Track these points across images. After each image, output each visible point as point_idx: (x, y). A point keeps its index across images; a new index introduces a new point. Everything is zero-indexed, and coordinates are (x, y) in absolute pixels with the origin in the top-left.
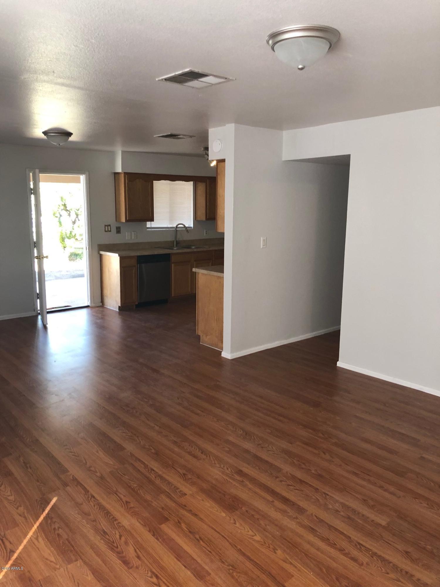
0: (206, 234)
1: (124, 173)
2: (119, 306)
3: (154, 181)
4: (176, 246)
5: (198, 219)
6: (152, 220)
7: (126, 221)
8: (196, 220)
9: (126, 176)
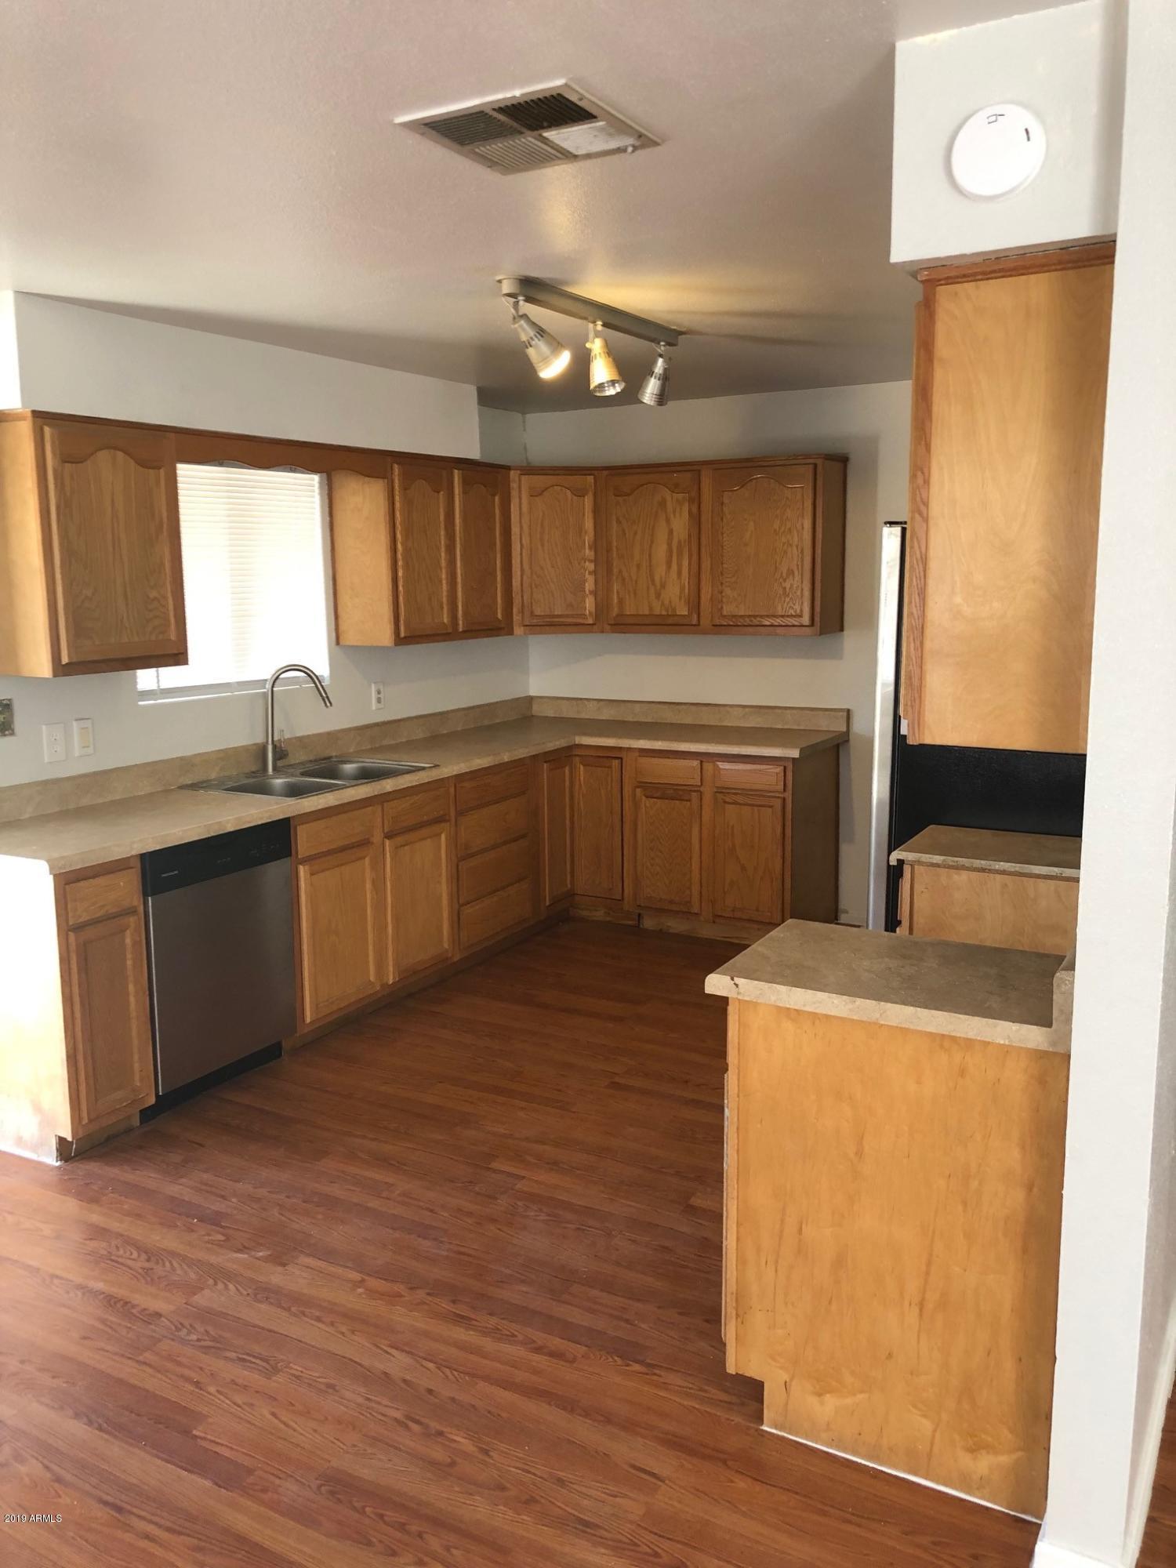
0: (379, 701)
1: (37, 415)
2: (61, 1141)
3: (179, 466)
4: (275, 768)
5: (351, 638)
6: (178, 656)
7: (61, 670)
8: (338, 643)
9: (47, 430)
